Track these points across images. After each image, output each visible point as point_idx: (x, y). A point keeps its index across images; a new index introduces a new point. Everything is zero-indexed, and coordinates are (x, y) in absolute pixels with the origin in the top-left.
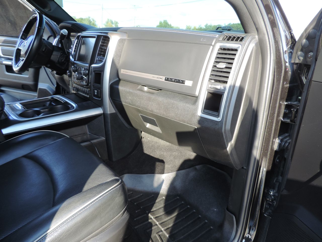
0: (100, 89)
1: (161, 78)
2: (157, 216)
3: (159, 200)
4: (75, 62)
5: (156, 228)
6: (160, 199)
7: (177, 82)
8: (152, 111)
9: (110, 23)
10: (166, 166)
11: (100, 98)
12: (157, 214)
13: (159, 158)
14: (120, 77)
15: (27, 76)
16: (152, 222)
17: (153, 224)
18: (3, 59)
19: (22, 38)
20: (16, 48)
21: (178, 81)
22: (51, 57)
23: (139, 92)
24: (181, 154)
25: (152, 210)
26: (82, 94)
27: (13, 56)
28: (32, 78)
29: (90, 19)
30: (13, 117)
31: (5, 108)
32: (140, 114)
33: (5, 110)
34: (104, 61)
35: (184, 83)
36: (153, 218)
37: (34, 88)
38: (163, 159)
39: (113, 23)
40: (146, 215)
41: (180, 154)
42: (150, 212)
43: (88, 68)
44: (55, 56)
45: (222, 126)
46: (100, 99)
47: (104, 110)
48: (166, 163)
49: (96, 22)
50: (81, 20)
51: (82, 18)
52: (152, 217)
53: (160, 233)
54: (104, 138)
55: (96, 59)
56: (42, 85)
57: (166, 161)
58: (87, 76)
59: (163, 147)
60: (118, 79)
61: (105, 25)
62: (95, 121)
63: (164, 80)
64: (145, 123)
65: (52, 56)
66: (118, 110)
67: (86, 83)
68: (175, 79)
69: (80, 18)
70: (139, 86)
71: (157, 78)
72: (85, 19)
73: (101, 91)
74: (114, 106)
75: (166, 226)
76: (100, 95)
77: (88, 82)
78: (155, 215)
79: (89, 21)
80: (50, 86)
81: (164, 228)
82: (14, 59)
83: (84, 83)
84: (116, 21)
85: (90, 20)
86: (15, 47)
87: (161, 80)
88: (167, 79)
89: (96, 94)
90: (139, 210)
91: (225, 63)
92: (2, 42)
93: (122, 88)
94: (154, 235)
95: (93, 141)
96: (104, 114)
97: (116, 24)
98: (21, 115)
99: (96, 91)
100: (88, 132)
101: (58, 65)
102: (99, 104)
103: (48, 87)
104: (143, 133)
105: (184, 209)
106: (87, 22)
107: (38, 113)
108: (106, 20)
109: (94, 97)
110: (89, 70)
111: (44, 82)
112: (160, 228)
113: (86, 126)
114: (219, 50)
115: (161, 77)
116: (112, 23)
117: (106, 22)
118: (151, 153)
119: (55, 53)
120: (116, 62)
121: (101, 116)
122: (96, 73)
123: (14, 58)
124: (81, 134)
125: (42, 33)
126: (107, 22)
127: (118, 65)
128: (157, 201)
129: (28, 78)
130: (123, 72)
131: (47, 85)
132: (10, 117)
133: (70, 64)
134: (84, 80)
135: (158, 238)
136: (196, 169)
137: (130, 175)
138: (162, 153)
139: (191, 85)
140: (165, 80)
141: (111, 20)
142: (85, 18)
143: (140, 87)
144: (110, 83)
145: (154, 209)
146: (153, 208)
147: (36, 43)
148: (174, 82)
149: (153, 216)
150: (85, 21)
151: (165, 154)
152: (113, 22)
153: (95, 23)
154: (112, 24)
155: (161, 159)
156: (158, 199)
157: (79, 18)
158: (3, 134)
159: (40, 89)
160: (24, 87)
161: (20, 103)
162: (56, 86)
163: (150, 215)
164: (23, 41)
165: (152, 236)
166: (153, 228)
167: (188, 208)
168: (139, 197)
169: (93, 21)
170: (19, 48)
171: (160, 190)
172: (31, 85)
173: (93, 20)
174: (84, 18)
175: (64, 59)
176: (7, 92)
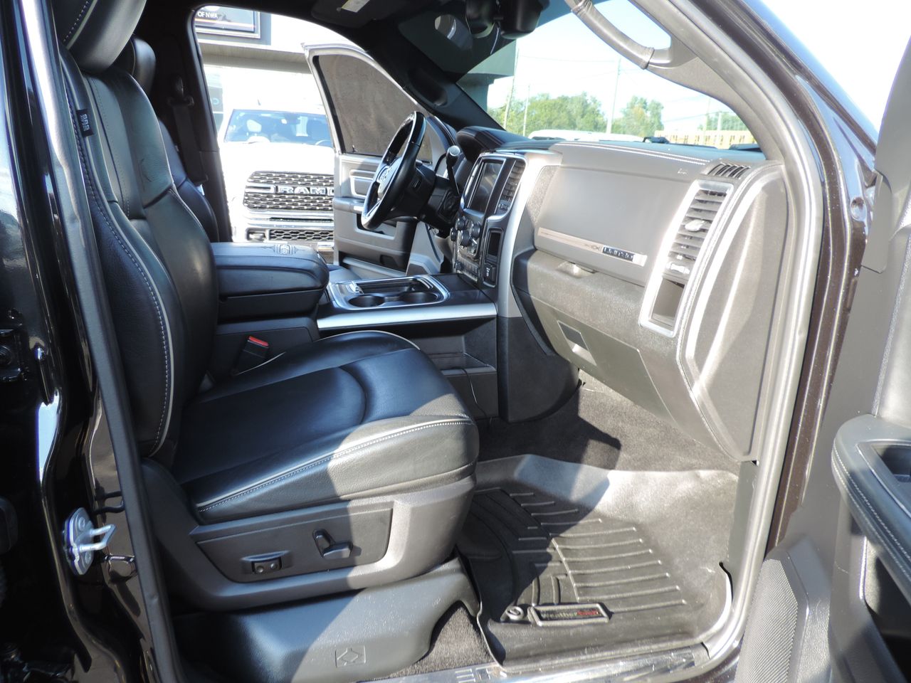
0: (496, 266)
1: (597, 248)
2: (568, 547)
3: (586, 521)
4: (465, 210)
5: (556, 566)
6: (590, 521)
7: (621, 257)
8: (572, 313)
9: (640, 107)
10: (623, 455)
11: (493, 283)
12: (569, 544)
13: (609, 434)
14: (536, 244)
15: (392, 238)
16: (552, 554)
17: (554, 558)
18: (355, 201)
19: (385, 161)
20: (373, 180)
21: (623, 256)
22: (428, 199)
23: (557, 275)
24: (666, 434)
25: (562, 535)
26: (470, 276)
27: (366, 195)
28: (399, 244)
29: (586, 98)
30: (338, 303)
31: (330, 284)
32: (558, 321)
33: (327, 288)
34: (509, 209)
35: (631, 260)
36: (559, 548)
37: (401, 263)
38: (618, 437)
39: (648, 107)
40: (545, 538)
41: (663, 433)
42: (556, 536)
43: (481, 224)
44: (438, 198)
45: (676, 348)
46: (494, 286)
47: (500, 309)
48: (622, 448)
49: (600, 105)
50: (560, 102)
51: (565, 95)
52: (557, 547)
53: (561, 577)
54: (494, 369)
55: (498, 205)
56: (415, 259)
57: (626, 445)
58: (479, 239)
59: (625, 413)
60: (532, 247)
61: (625, 113)
62: (479, 331)
63: (601, 252)
64: (570, 343)
65: (431, 197)
66: (528, 313)
67: (475, 252)
68: (619, 251)
69: (560, 96)
70: (561, 263)
71: (592, 247)
72: (572, 99)
73: (496, 270)
74: (521, 304)
75: (579, 569)
76: (495, 279)
77: (478, 253)
78: (565, 545)
79: (582, 104)
80: (431, 261)
81: (573, 571)
82: (366, 202)
83: (472, 253)
84: (657, 100)
85: (586, 102)
86: (372, 176)
87: (596, 251)
88: (606, 251)
89: (488, 275)
90: (536, 528)
91: (703, 222)
92: (357, 167)
93: (532, 265)
94: (548, 576)
95: (469, 371)
96: (498, 318)
97: (657, 109)
98: (353, 302)
99: (488, 270)
100: (464, 350)
101: (440, 216)
102: (492, 297)
103: (428, 263)
104: (581, 371)
105: (637, 553)
106: (577, 106)
107: (379, 301)
108: (629, 100)
109: (485, 280)
110: (482, 228)
111: (421, 252)
112: (565, 568)
113: (463, 338)
114: (698, 195)
115: (598, 245)
116: (644, 108)
117: (628, 105)
118: (593, 419)
119: (437, 192)
120: (532, 212)
121: (492, 322)
122: (493, 233)
123: (366, 197)
124: (450, 353)
125: (415, 152)
126: (631, 104)
127: (536, 219)
128: (581, 522)
129: (394, 241)
130: (541, 232)
131: (426, 257)
132: (334, 302)
133: (458, 213)
134: (472, 247)
135: (553, 583)
136: (698, 477)
137: (539, 457)
138: (620, 424)
139: (643, 264)
140: (604, 252)
141: (642, 99)
142: (574, 95)
143: (562, 265)
144: (516, 255)
145: (567, 534)
146: (567, 531)
147: (404, 171)
148: (617, 256)
149: (558, 544)
150: (572, 103)
151: (627, 428)
152: (649, 103)
153: (599, 108)
154: (644, 110)
155: (614, 436)
156: (585, 518)
157: (559, 98)
158: (318, 328)
159: (411, 265)
160: (383, 261)
161: (358, 284)
162: (442, 261)
163: (553, 541)
164: (387, 167)
165: (542, 577)
166: (550, 564)
167: (649, 553)
168: (545, 506)
169: (592, 103)
170: (378, 181)
171: (596, 503)
172: (396, 256)
173: (595, 101)
174: (570, 97)
175: (453, 204)
176: (353, 269)
